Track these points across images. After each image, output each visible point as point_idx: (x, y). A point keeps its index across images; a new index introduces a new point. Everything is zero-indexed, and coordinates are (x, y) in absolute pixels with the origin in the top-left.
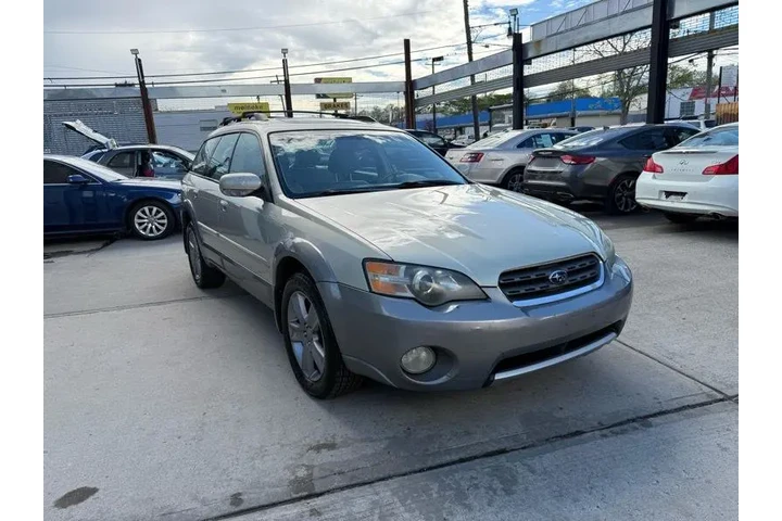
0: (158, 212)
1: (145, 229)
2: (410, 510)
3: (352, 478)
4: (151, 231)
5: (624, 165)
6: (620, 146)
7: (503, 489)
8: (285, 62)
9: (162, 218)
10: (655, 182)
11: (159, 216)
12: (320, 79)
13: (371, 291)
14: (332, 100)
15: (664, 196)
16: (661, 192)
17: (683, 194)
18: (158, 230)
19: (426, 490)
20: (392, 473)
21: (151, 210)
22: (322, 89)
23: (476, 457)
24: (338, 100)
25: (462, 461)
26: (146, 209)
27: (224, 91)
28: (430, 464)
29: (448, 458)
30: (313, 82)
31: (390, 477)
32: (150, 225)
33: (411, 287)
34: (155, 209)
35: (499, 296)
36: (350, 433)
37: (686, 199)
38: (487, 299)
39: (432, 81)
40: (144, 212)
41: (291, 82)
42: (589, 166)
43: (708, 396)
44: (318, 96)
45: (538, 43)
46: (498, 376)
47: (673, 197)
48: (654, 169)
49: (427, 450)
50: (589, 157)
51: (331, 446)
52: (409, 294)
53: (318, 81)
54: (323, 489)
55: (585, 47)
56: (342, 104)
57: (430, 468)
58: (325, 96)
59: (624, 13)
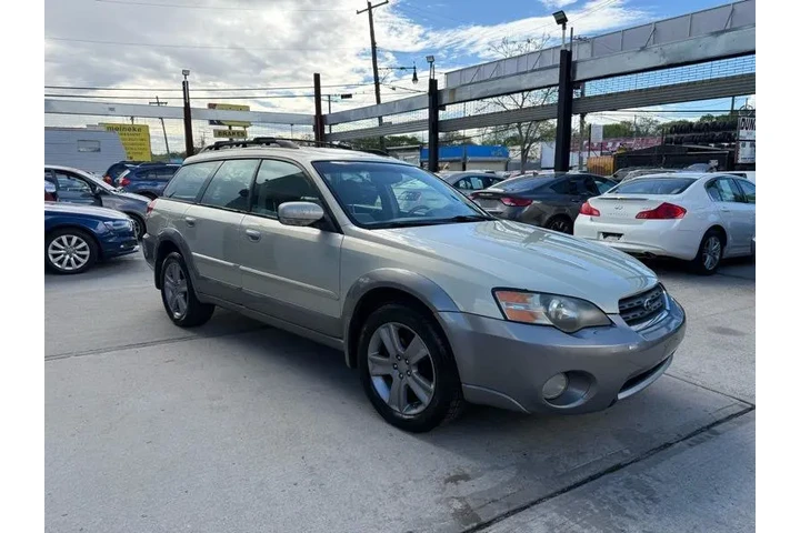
0: (78, 242)
1: (60, 262)
2: (585, 527)
3: (509, 505)
4: (69, 264)
5: (555, 208)
6: (551, 191)
7: (648, 498)
8: (185, 84)
9: (84, 249)
10: (593, 223)
11: (80, 246)
12: (215, 105)
13: (506, 319)
14: (227, 128)
15: (601, 236)
16: (599, 233)
17: (620, 235)
18: (78, 262)
19: (586, 508)
20: (541, 496)
21: (69, 240)
22: (216, 115)
23: (600, 475)
24: (234, 128)
25: (592, 478)
26: (64, 238)
27: (112, 109)
28: (568, 484)
29: (579, 478)
30: (206, 107)
31: (540, 500)
32: (68, 257)
33: (548, 314)
34: (75, 238)
35: (618, 320)
36: (473, 463)
37: (622, 239)
38: (612, 324)
39: (343, 117)
40: (61, 242)
41: (191, 106)
42: (526, 209)
43: (741, 406)
44: (212, 122)
45: (453, 91)
46: (621, 396)
47: (610, 238)
48: (590, 212)
49: (556, 472)
50: (528, 199)
51: (466, 478)
52: (548, 322)
53: (212, 106)
54: (490, 518)
55: (490, 100)
56: (238, 132)
57: (570, 488)
58: (219, 123)
59: (533, 71)
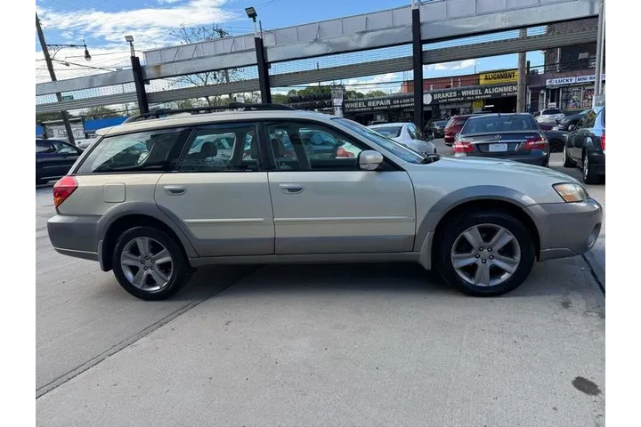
13: (566, 202)
45: (158, 67)
59: (231, 53)
